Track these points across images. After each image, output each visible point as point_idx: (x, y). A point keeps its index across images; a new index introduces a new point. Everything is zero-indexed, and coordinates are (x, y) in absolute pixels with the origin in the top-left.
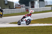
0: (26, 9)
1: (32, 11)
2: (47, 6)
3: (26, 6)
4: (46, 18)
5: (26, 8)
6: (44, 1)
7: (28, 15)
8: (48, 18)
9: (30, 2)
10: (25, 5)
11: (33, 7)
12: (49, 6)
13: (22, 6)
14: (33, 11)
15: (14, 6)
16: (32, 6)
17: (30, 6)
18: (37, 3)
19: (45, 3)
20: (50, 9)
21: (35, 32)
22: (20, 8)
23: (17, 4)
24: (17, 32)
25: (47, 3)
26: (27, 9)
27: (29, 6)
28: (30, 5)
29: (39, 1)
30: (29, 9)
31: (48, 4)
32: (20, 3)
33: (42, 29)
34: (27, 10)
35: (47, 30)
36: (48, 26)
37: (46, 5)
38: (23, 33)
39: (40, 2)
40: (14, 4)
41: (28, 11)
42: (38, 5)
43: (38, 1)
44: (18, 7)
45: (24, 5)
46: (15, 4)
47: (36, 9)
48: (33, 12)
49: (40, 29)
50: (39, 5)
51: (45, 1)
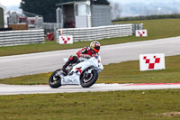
0: (46, 31)
1: (66, 39)
2: (119, 21)
3: (45, 21)
4: (115, 64)
5: (47, 28)
6: (108, 4)
7: (86, 53)
8: (121, 63)
9: (60, 7)
10: (42, 18)
11: (69, 24)
12: (126, 20)
13: (33, 22)
14: (71, 39)
15: (6, 21)
16: (69, 21)
17: (60, 22)
18: (83, 11)
19: (112, 11)
20: (130, 32)
21: (78, 112)
22: (26, 28)
23: (15, 15)
24: (15, 113)
25: (120, 11)
26: (49, 31)
27: (56, 22)
28: (60, 17)
29: (92, 3)
30: (57, 32)
31: (123, 15)
32: (24, 10)
33: (103, 103)
34: (49, 36)
35: (121, 105)
36: (124, 92)
37: (114, 18)
38: (36, 117)
39: (95, 6)
40: (5, 13)
41: (53, 39)
42: (89, 19)
43: (88, 3)
44: (17, 24)
45: (38, 18)
46: (9, 13)
47: (80, 32)
48: (70, 42)
49: (96, 102)
50: (92, 19)
51: (112, 5)
